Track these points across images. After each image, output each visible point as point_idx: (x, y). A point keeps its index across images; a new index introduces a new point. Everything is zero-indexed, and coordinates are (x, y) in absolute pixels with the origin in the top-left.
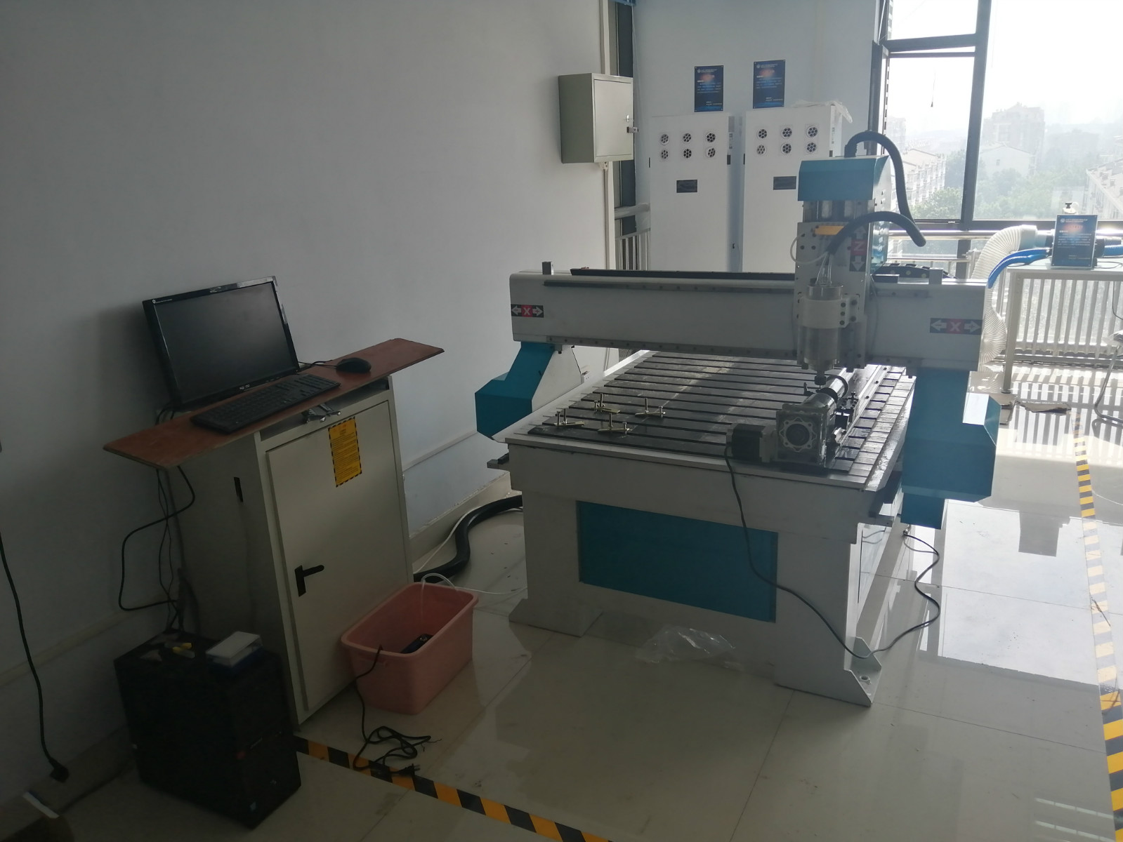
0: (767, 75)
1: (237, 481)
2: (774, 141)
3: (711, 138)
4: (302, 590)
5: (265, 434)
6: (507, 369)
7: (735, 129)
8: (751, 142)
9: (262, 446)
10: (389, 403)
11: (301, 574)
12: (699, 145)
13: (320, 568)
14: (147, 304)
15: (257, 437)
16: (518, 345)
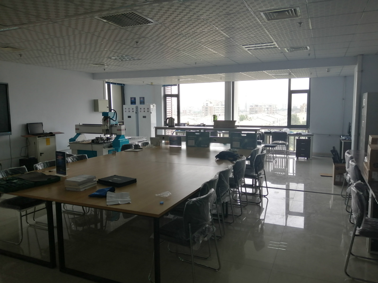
0: (142, 99)
1: (35, 142)
2: (143, 110)
3: (133, 109)
4: (41, 156)
5: (38, 137)
6: (73, 137)
7: (137, 108)
8: (139, 110)
9: (38, 138)
10: (55, 138)
11: (41, 154)
12: (131, 110)
13: (43, 153)
14: (27, 124)
15: (37, 137)
16: (76, 134)
